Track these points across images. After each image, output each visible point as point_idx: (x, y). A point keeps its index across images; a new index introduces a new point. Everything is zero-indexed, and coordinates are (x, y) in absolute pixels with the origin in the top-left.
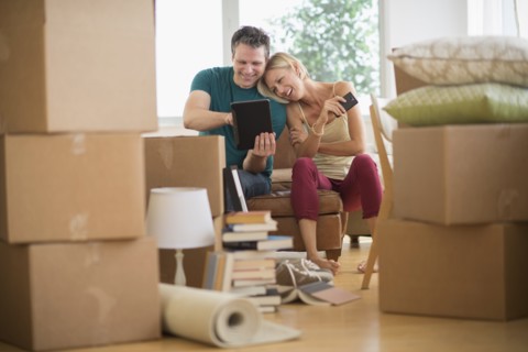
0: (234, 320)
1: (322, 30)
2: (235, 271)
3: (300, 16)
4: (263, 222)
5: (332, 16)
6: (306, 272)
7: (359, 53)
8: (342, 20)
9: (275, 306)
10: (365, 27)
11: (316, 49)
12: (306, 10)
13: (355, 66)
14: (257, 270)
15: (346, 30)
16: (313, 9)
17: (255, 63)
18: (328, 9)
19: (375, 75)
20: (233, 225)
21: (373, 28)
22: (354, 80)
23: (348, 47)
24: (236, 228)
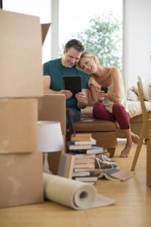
0: (83, 195)
1: (96, 40)
2: (75, 164)
3: (86, 33)
4: (90, 141)
5: (101, 33)
6: (105, 162)
7: (113, 50)
8: (106, 35)
9: (94, 182)
10: (115, 39)
11: (93, 48)
12: (89, 31)
13: (111, 56)
14: (86, 164)
15: (107, 40)
16: (92, 30)
17: (77, 59)
18: (99, 30)
19: (120, 61)
20: (75, 141)
21: (119, 40)
22: (109, 63)
23: (108, 48)
24: (76, 143)
